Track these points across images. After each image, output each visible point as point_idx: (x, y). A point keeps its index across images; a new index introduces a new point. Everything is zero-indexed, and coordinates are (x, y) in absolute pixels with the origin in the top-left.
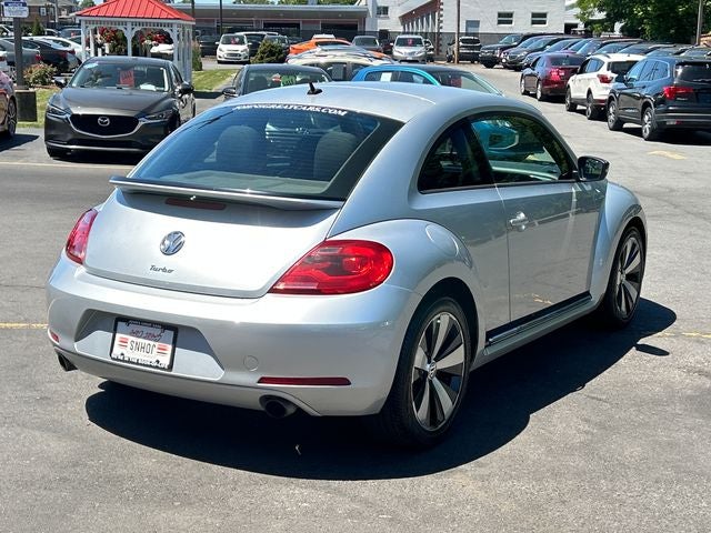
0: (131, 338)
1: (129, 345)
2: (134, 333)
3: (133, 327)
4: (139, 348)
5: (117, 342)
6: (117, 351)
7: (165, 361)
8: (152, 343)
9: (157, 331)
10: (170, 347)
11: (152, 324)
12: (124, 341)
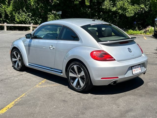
0: (135, 69)
1: (135, 71)
2: (135, 68)
3: (135, 67)
4: (137, 70)
5: (133, 71)
6: (134, 73)
7: (140, 71)
8: (138, 68)
9: (138, 66)
10: (140, 68)
11: (137, 65)
12: (134, 70)
